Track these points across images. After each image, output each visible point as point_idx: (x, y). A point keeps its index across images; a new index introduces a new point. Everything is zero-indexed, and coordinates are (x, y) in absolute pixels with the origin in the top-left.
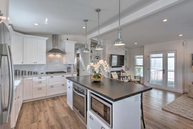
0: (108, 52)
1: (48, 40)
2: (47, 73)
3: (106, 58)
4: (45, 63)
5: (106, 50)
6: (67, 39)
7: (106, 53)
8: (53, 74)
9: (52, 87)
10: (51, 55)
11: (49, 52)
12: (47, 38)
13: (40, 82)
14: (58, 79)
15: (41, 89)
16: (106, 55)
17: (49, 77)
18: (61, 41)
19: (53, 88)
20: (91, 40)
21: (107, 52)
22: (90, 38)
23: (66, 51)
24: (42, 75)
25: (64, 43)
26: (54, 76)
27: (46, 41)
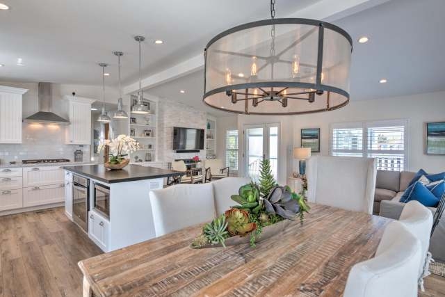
0: (170, 123)
1: (26, 93)
2: (25, 162)
3: (165, 134)
4: (20, 141)
5: (165, 119)
6: (74, 94)
7: (163, 124)
8: (39, 164)
9: (36, 188)
10: (36, 126)
11: (27, 118)
12: (26, 91)
13: (8, 179)
14: (50, 174)
15: (9, 192)
16: (163, 128)
17: (28, 169)
18: (61, 96)
19: (38, 191)
20: (132, 96)
21: (165, 122)
22: (130, 92)
23: (71, 117)
24: (13, 165)
25: (67, 101)
26: (40, 168)
27: (23, 95)
